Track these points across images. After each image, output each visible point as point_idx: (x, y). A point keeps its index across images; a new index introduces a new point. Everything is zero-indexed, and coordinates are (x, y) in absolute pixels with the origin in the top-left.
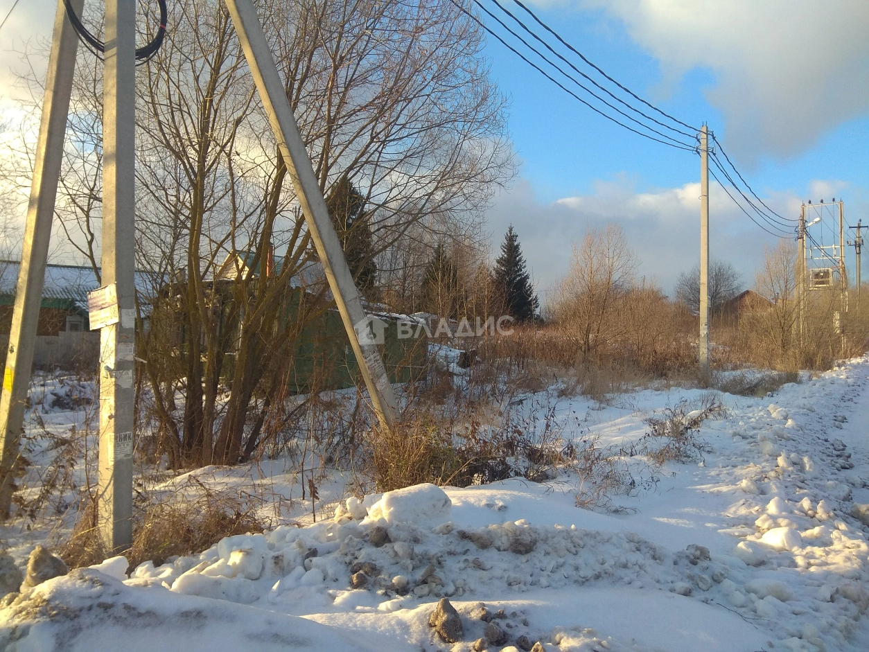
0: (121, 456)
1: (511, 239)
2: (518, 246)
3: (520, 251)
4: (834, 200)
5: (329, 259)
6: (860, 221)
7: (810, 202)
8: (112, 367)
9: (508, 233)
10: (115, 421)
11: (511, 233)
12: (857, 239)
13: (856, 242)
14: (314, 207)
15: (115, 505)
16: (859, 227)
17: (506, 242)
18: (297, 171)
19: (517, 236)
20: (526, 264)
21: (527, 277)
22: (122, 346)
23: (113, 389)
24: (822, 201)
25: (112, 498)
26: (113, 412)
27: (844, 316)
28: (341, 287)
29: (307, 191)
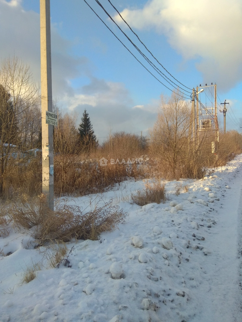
1: (86, 115)
2: (89, 118)
3: (90, 121)
4: (212, 84)
6: (226, 100)
7: (200, 85)
9: (84, 113)
11: (85, 113)
12: (224, 109)
13: (223, 110)
16: (225, 103)
17: (83, 117)
19: (88, 114)
20: (93, 126)
21: (93, 132)
24: (206, 85)
27: (217, 144)
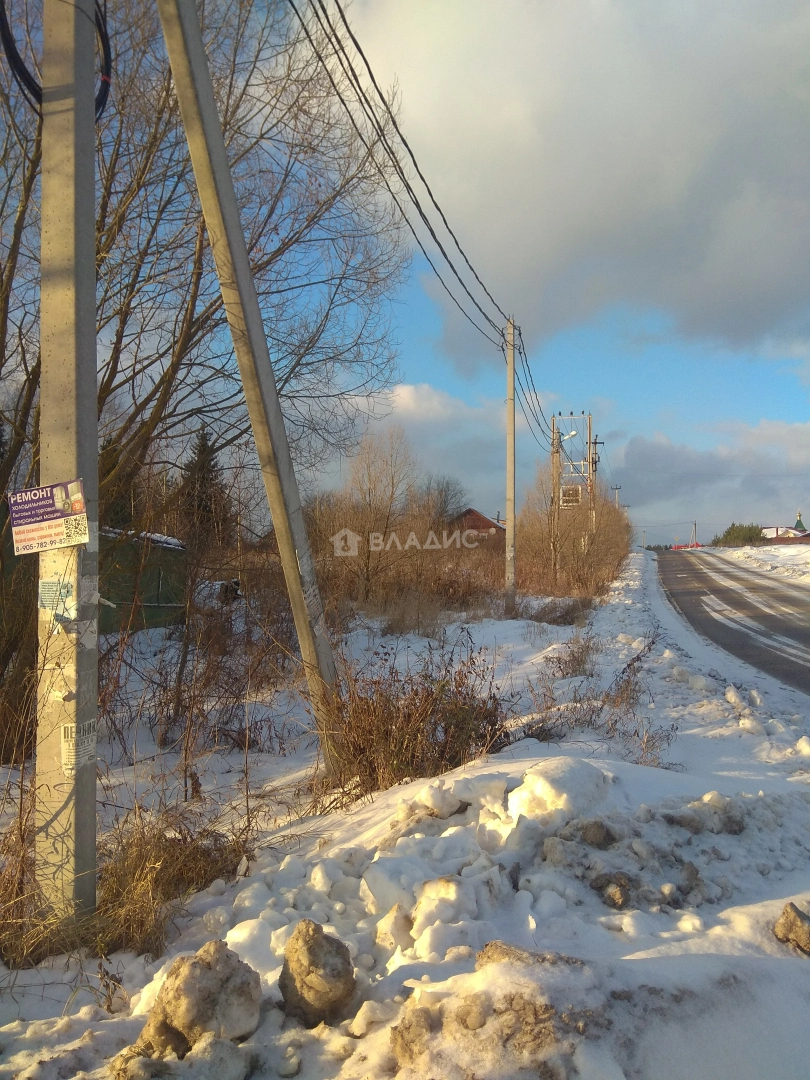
0: (84, 760)
5: (274, 454)
7: (560, 414)
8: (73, 614)
10: (78, 703)
12: (594, 456)
14: (262, 378)
15: (77, 842)
16: (596, 443)
18: (247, 325)
22: (86, 582)
23: (72, 651)
25: (72, 830)
26: (74, 689)
28: (285, 493)
29: (257, 354)
